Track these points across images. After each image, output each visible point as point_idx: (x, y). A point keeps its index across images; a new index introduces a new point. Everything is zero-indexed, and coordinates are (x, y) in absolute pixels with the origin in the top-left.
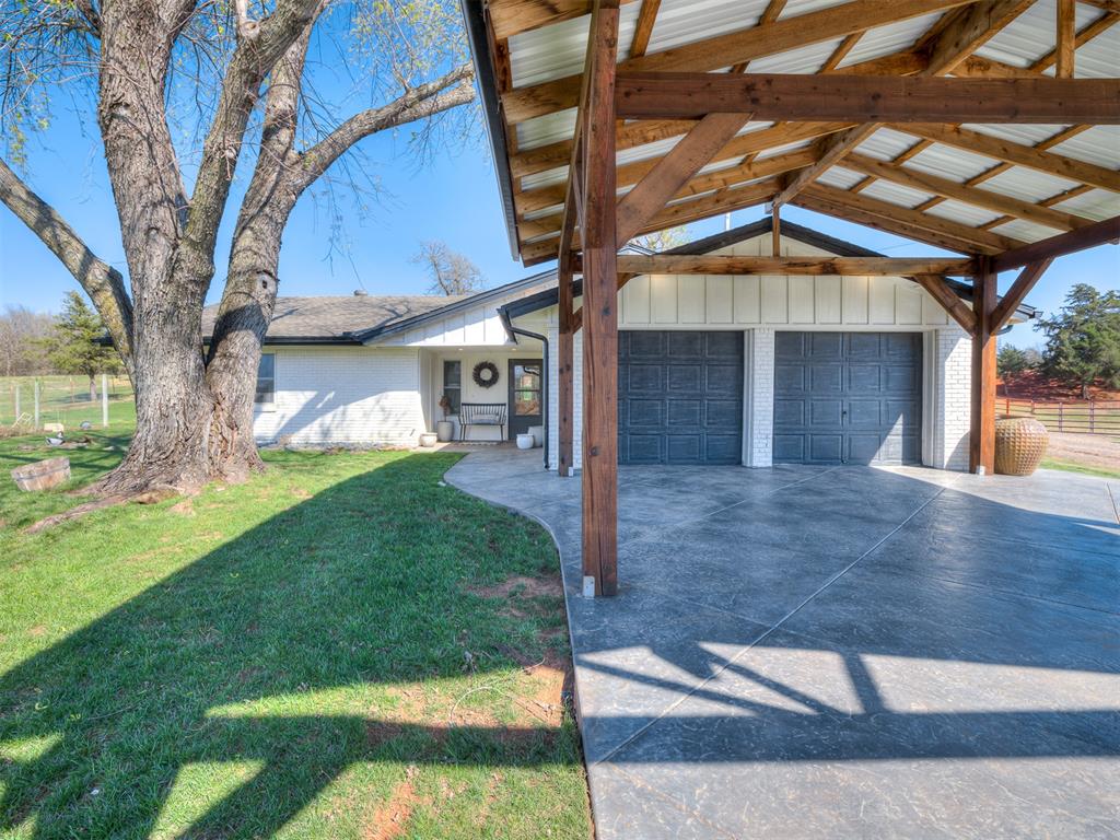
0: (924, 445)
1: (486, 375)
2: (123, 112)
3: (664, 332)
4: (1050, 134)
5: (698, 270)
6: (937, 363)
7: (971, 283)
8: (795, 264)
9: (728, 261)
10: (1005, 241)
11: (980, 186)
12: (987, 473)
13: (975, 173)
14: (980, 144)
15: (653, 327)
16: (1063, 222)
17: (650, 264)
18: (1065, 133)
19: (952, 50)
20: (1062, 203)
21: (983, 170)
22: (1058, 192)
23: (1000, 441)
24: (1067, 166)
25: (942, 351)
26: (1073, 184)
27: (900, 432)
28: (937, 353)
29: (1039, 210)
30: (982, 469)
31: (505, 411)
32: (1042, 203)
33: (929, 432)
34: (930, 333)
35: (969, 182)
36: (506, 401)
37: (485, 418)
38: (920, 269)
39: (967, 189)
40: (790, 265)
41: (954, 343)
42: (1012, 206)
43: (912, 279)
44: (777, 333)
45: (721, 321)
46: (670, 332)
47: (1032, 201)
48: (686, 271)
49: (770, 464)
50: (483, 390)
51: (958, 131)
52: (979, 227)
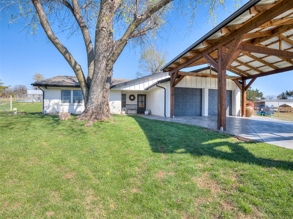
0: (232, 112)
1: (132, 98)
2: (104, 29)
3: (187, 88)
4: (263, 56)
5: (197, 76)
6: (235, 96)
7: (241, 81)
8: (214, 76)
9: (203, 74)
10: (248, 74)
11: (248, 64)
12: (245, 117)
13: (248, 62)
14: (252, 57)
15: (187, 87)
16: (259, 71)
17: (188, 74)
18: (266, 56)
19: (258, 42)
20: (260, 68)
21: (250, 61)
22: (260, 66)
23: (246, 111)
24: (264, 62)
25: (236, 94)
26: (264, 65)
27: (228, 109)
28: (235, 94)
29: (256, 69)
30: (244, 116)
31: (136, 106)
32: (257, 68)
33: (233, 109)
34: (233, 90)
35: (246, 63)
36: (137, 104)
37: (133, 108)
38: (234, 78)
39: (246, 64)
40: (213, 76)
41: (238, 92)
42: (252, 68)
43: (232, 80)
44: (209, 89)
45: (199, 87)
46: (189, 88)
47: (255, 67)
48: (195, 76)
49: (208, 115)
50: (131, 101)
51: (250, 54)
52: (244, 71)
